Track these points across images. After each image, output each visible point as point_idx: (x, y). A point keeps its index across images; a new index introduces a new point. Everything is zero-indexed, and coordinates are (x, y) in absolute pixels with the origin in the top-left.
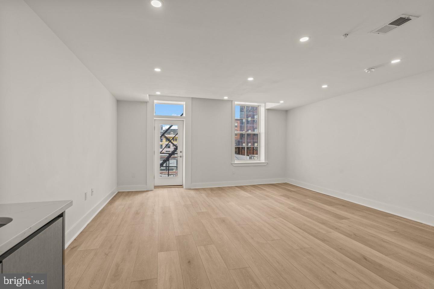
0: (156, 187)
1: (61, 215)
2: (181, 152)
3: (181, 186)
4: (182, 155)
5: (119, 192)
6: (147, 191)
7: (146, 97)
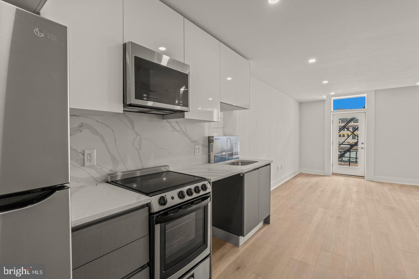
0: (334, 174)
1: (269, 164)
2: (362, 143)
3: (363, 177)
4: (364, 147)
5: (300, 173)
6: (324, 176)
7: (325, 97)
